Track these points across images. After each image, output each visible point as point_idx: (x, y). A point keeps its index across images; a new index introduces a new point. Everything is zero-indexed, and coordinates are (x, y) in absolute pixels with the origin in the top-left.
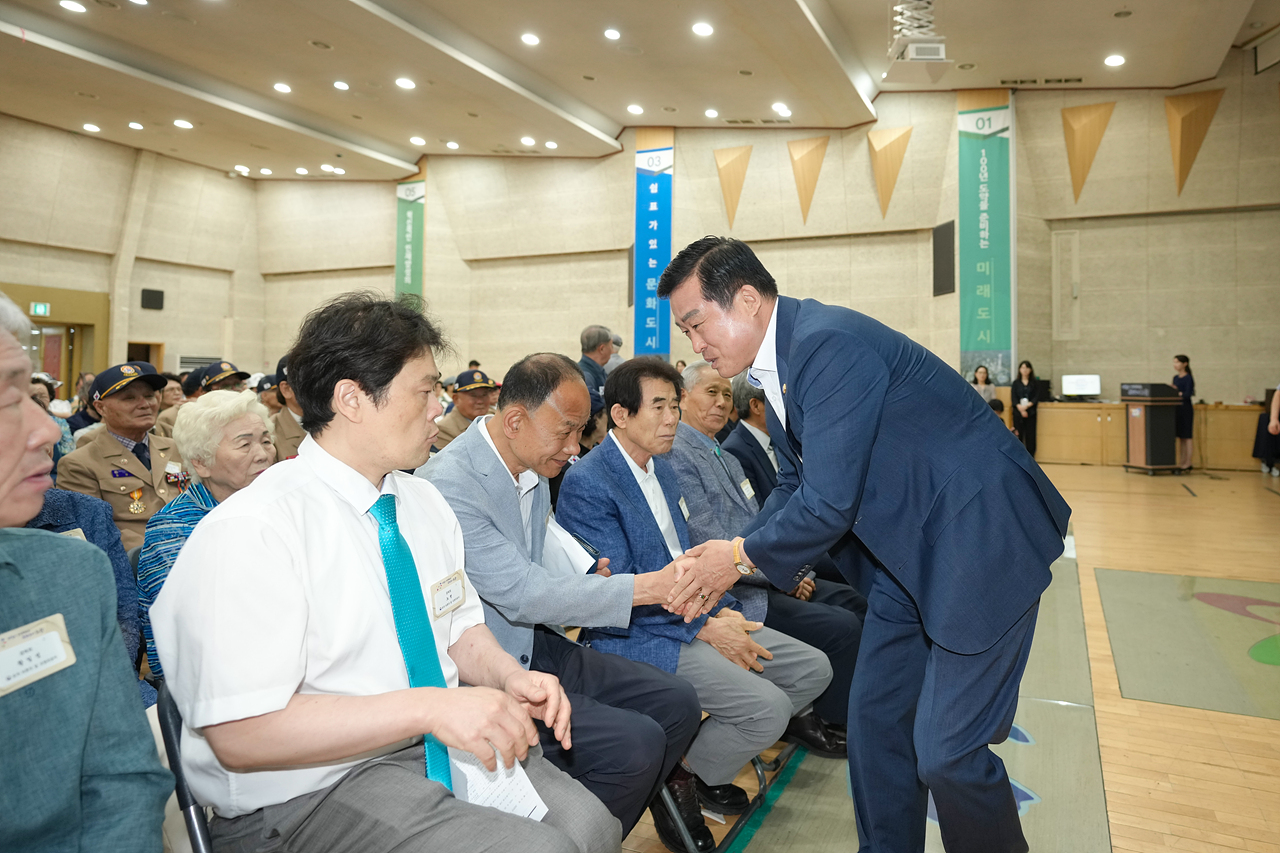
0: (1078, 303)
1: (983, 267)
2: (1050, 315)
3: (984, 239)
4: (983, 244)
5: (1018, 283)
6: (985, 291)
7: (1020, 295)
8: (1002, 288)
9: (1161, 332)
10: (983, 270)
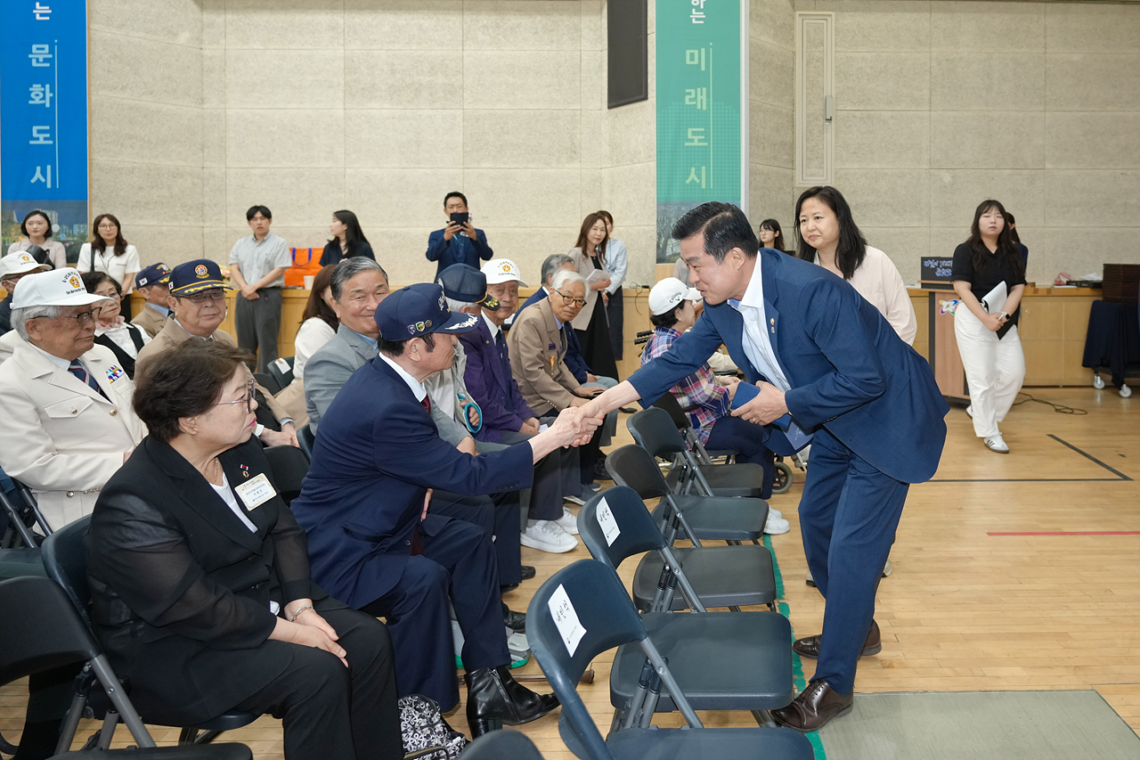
0: (832, 127)
1: (696, 57)
2: (792, 146)
3: (698, 9)
4: (696, 17)
5: (751, 90)
6: (698, 98)
7: (753, 109)
8: (727, 95)
9: (947, 177)
10: (696, 62)
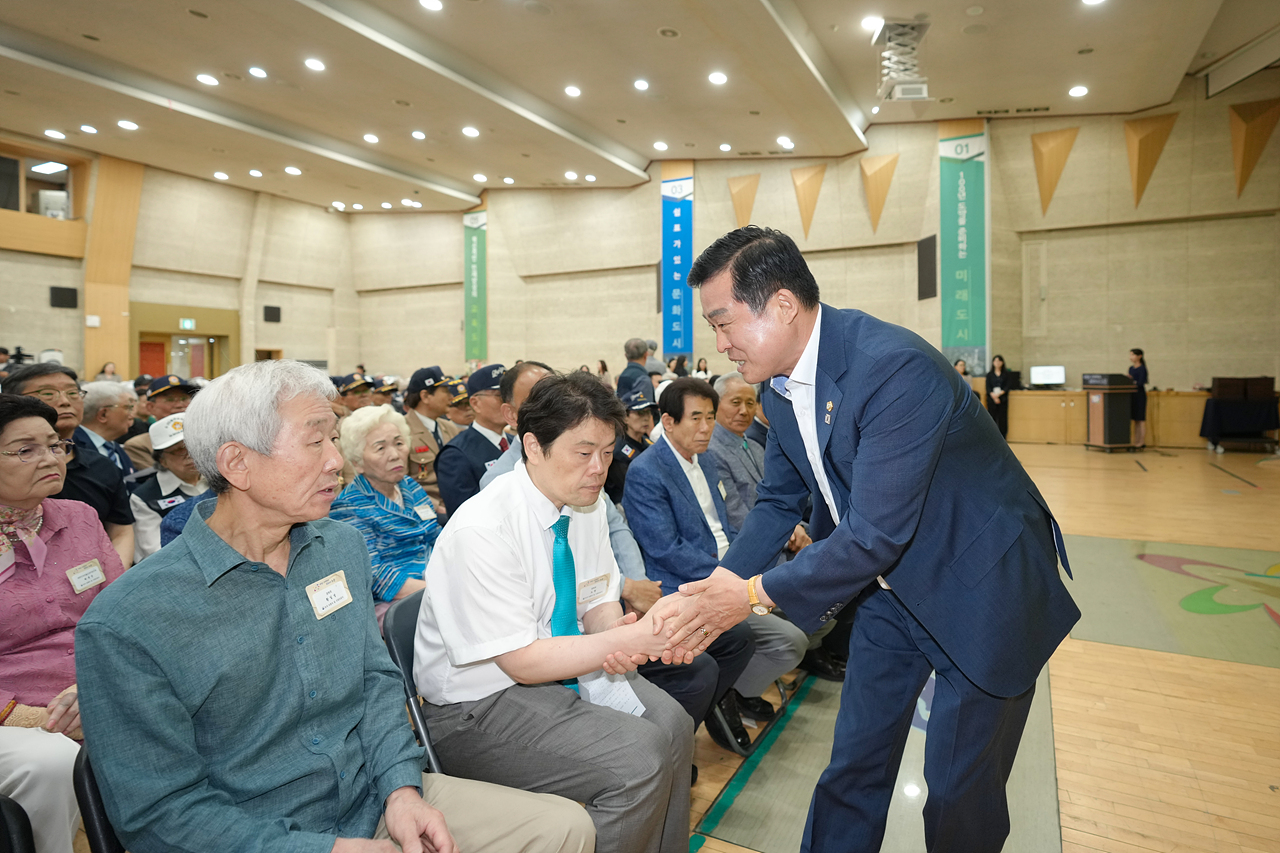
0: (1045, 304)
1: (962, 275)
2: (1020, 316)
3: (962, 250)
4: (962, 255)
5: (993, 288)
6: (963, 295)
8: (978, 292)
9: (1119, 328)
10: (961, 277)
